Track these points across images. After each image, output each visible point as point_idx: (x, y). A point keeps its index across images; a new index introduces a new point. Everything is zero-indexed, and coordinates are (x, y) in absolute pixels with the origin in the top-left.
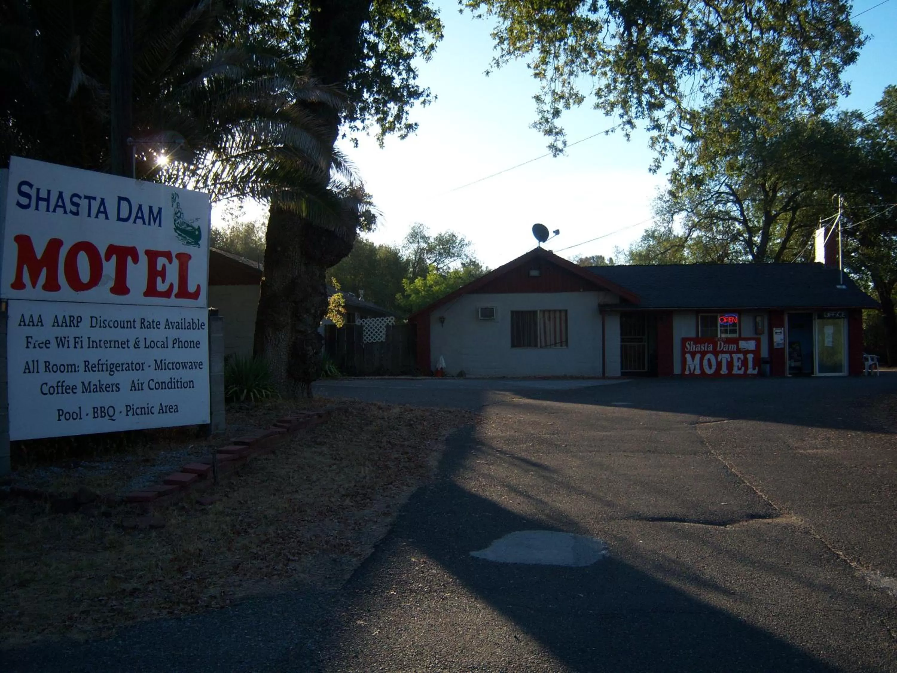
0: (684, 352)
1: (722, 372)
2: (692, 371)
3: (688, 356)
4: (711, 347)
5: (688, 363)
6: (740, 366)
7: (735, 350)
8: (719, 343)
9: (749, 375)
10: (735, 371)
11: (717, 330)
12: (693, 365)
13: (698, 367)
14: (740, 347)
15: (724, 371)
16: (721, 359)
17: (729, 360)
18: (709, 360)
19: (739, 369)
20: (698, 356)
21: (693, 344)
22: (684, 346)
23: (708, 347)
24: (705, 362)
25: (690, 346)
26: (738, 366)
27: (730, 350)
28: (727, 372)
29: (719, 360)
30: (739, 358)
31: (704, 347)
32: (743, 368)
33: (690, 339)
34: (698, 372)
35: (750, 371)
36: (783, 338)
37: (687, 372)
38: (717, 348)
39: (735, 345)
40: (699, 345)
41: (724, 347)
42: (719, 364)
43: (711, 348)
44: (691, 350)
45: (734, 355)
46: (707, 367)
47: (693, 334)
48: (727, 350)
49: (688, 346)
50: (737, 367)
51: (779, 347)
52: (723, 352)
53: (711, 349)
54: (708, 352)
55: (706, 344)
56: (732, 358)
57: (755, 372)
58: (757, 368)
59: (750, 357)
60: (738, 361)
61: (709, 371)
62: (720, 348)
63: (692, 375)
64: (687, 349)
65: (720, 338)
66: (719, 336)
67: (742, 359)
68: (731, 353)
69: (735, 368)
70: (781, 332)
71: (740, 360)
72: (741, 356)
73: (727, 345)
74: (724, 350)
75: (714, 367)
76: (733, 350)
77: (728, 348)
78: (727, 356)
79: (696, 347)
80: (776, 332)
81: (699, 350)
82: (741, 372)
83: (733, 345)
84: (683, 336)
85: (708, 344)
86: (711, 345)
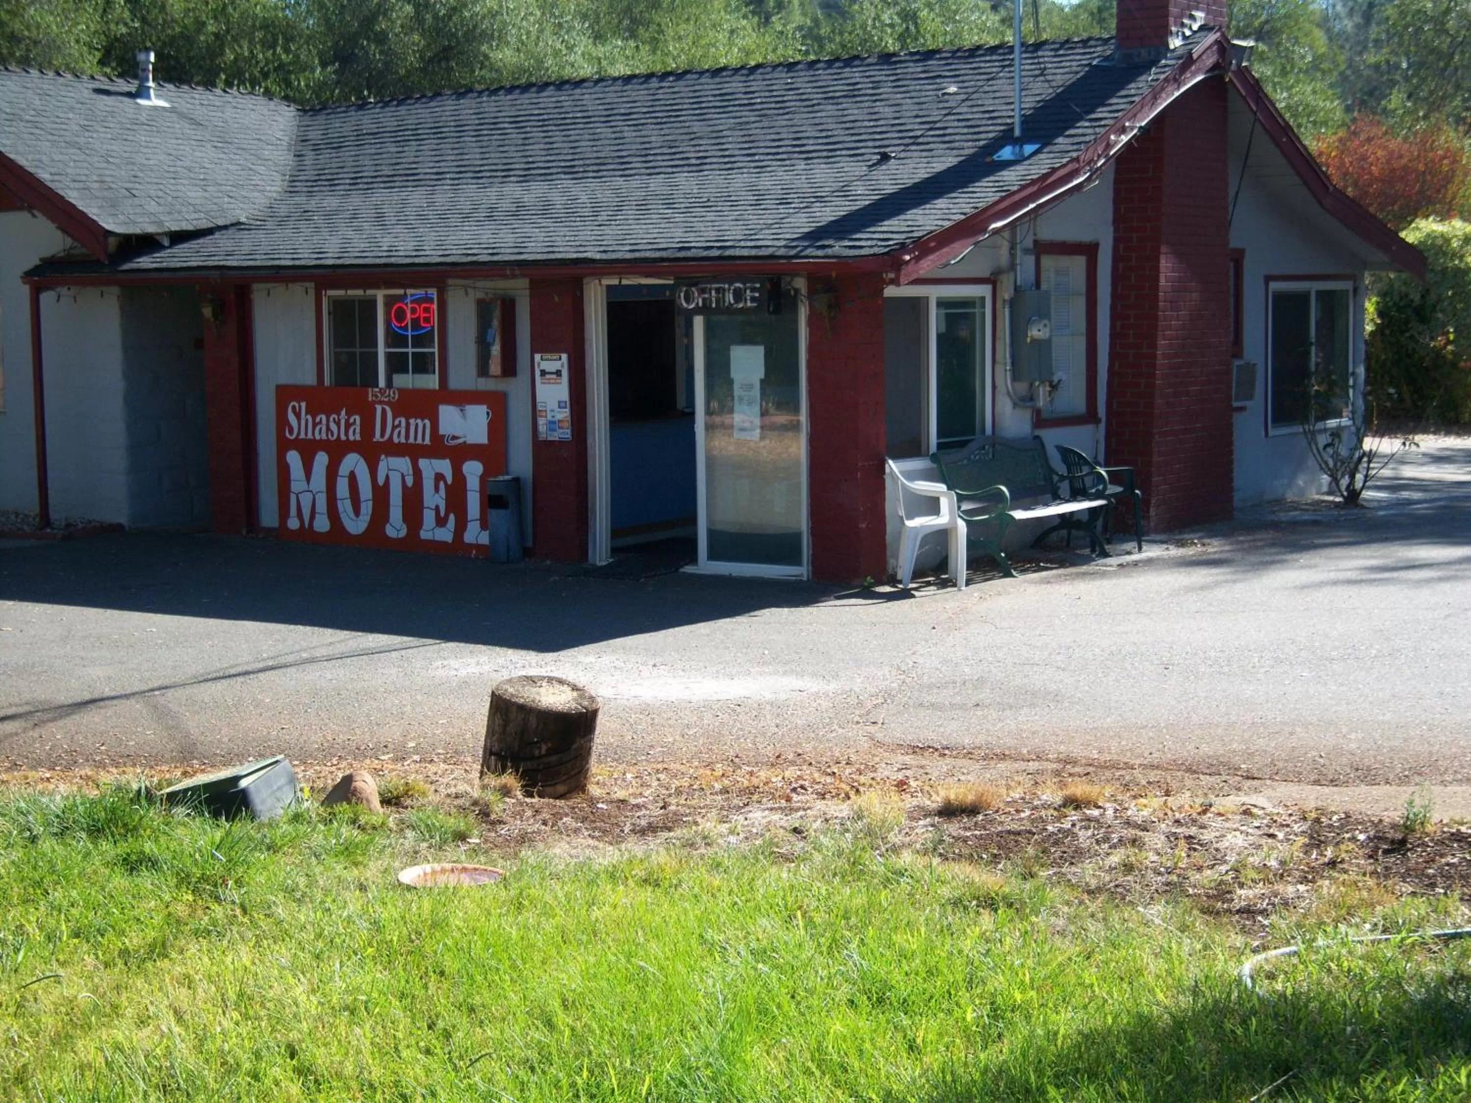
0: (284, 446)
1: (390, 531)
2: (307, 526)
3: (294, 458)
4: (358, 430)
5: (294, 486)
6: (442, 514)
7: (427, 441)
8: (379, 408)
9: (471, 546)
10: (429, 531)
11: (375, 355)
12: (309, 496)
13: (322, 503)
14: (442, 431)
15: (396, 528)
16: (387, 477)
17: (410, 482)
18: (352, 479)
19: (441, 522)
20: (321, 460)
21: (306, 414)
22: (282, 420)
23: (348, 426)
24: (342, 487)
25: (298, 416)
26: (437, 509)
27: (411, 440)
28: (403, 533)
29: (381, 481)
30: (439, 477)
31: (338, 424)
32: (452, 517)
33: (299, 393)
34: (322, 524)
35: (475, 534)
36: (567, 396)
37: (293, 523)
38: (373, 435)
39: (427, 422)
40: (324, 417)
41: (394, 427)
42: (381, 498)
43: (355, 435)
44: (302, 436)
45: (423, 463)
46: (349, 506)
47: (307, 374)
48: (403, 440)
49: (293, 418)
50: (433, 513)
52: (391, 449)
53: (358, 438)
54: (348, 447)
55: (343, 412)
56: (417, 473)
57: (490, 537)
58: (494, 521)
59: (473, 470)
60: (437, 489)
61: (356, 525)
62: (382, 435)
63: (307, 533)
64: (291, 432)
65: (382, 391)
66: (380, 383)
67: (449, 480)
68: (414, 452)
69: (429, 518)
70: (558, 373)
71: (442, 484)
72: (445, 466)
73: (403, 420)
74: (396, 440)
75: (367, 508)
76: (419, 441)
77: (407, 437)
78: (403, 464)
79: (315, 425)
80: (543, 373)
81: (324, 437)
82: (445, 535)
83: (419, 421)
84: (284, 380)
85: (349, 414)
86: (358, 418)
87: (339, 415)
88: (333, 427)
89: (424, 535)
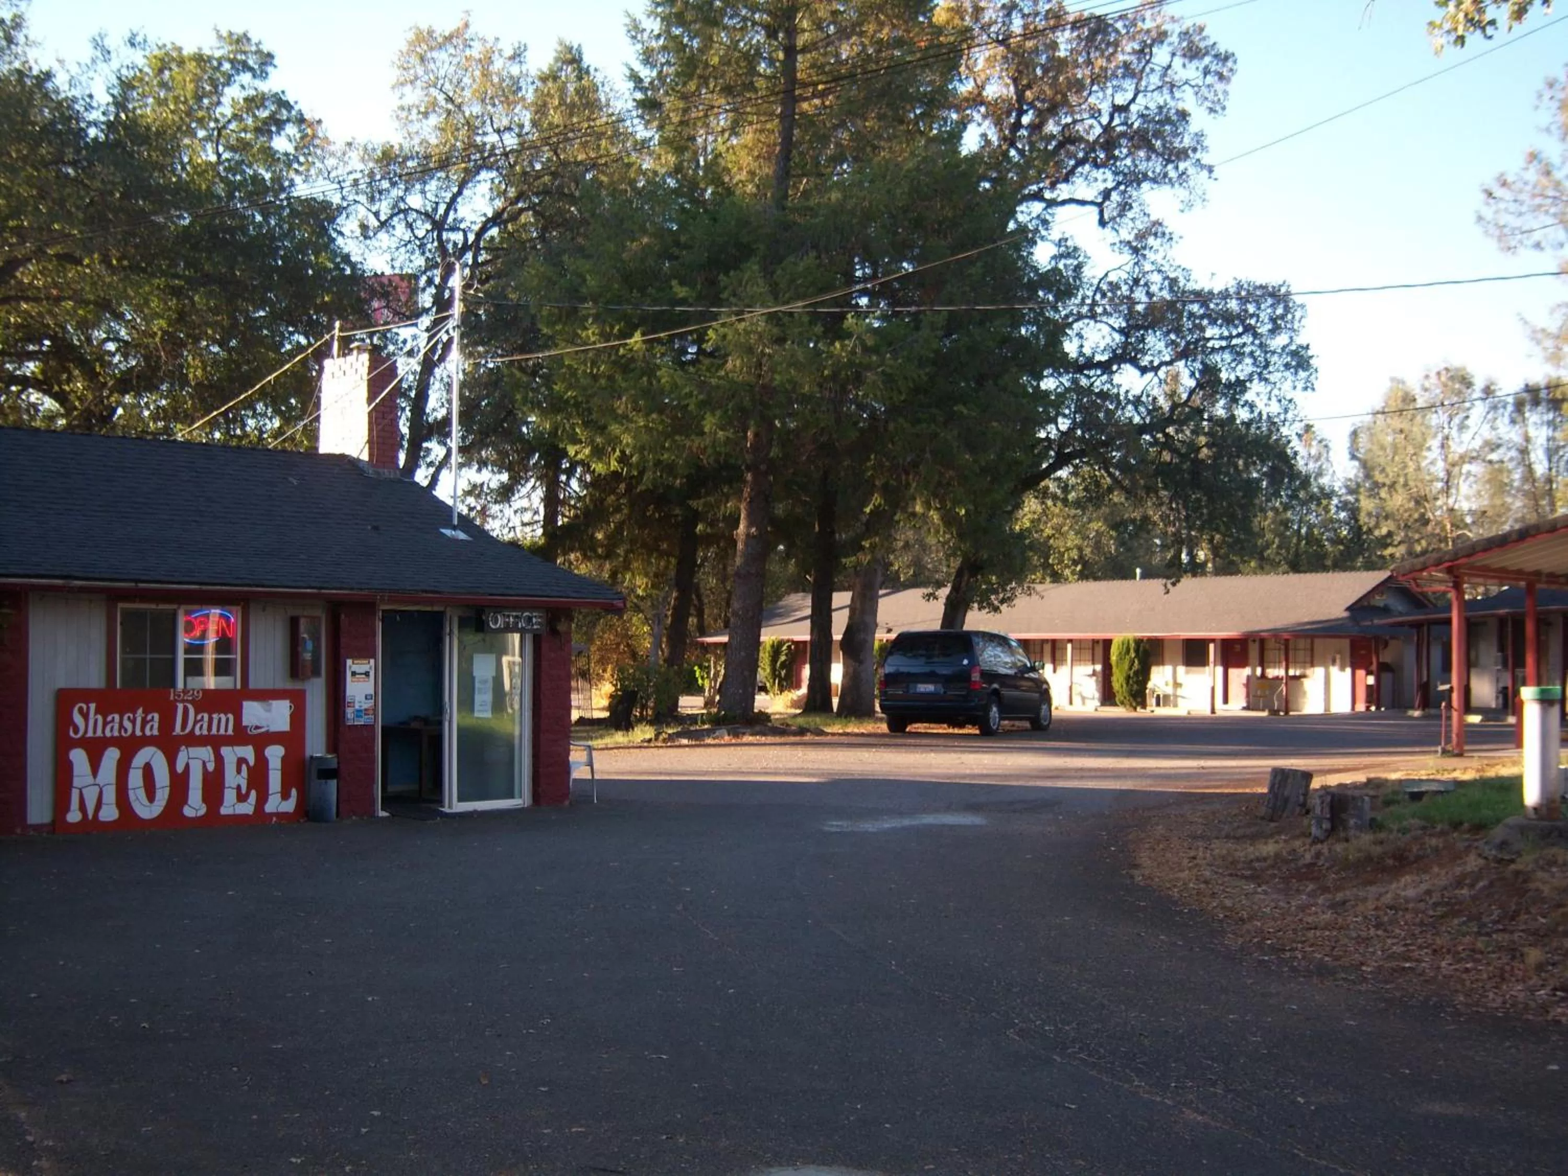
0: (63, 742)
1: (188, 812)
2: (90, 817)
3: (79, 757)
4: (156, 725)
5: (77, 782)
6: (244, 791)
7: (230, 732)
8: (180, 707)
9: (271, 815)
10: (230, 806)
11: (173, 663)
12: (97, 789)
13: (110, 796)
14: (245, 722)
15: (195, 806)
16: (187, 766)
17: (211, 767)
18: (148, 771)
19: (242, 798)
20: (112, 756)
21: (96, 713)
22: (63, 720)
23: (144, 722)
24: (135, 778)
25: (86, 716)
26: (239, 788)
27: (214, 731)
28: (203, 810)
29: (180, 768)
30: (241, 761)
31: (133, 722)
32: (253, 794)
33: (86, 695)
34: (110, 813)
35: (275, 804)
36: (371, 691)
37: (74, 816)
38: (173, 728)
39: (231, 717)
40: (117, 717)
41: (196, 722)
42: (179, 783)
43: (153, 729)
44: (90, 734)
45: (225, 751)
46: (142, 793)
47: (95, 679)
48: (205, 732)
49: (78, 719)
50: (234, 793)
51: (361, 722)
52: (192, 740)
53: (156, 732)
54: (146, 741)
55: (140, 711)
56: (219, 760)
57: (289, 806)
58: (294, 792)
59: (275, 754)
60: (239, 771)
61: (147, 810)
62: (184, 727)
63: (91, 825)
64: (76, 730)
65: (185, 691)
66: (180, 685)
67: (252, 762)
68: (216, 742)
69: (230, 796)
70: (367, 674)
71: (244, 767)
72: (248, 752)
73: (206, 716)
74: (197, 732)
75: (163, 795)
76: (222, 731)
77: (210, 728)
78: (205, 753)
79: (105, 724)
80: (354, 674)
81: (116, 734)
82: (247, 808)
83: (222, 716)
84: (62, 684)
85: (146, 712)
86: (156, 716)
87: (134, 713)
88: (128, 725)
89: (224, 811)
